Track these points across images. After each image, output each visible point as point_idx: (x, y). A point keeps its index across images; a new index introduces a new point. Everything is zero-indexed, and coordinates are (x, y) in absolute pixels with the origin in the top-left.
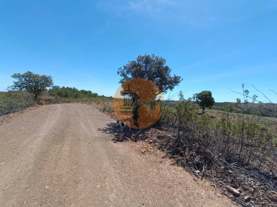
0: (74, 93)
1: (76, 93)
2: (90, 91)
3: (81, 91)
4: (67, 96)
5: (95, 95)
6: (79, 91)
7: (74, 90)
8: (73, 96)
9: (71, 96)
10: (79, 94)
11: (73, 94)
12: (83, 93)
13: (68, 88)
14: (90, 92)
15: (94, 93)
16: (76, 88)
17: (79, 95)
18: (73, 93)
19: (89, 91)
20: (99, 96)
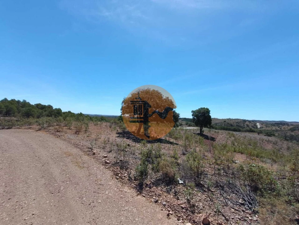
0: (24, 109)
1: (27, 108)
2: (50, 105)
3: (35, 105)
4: (11, 112)
5: (59, 112)
6: (33, 105)
7: (25, 104)
8: (23, 113)
9: (19, 112)
10: (33, 109)
11: (22, 109)
12: (39, 109)
13: (13, 101)
14: (50, 107)
15: (56, 109)
16: (27, 101)
17: (33, 111)
18: (23, 107)
19: (48, 105)
20: (64, 113)
